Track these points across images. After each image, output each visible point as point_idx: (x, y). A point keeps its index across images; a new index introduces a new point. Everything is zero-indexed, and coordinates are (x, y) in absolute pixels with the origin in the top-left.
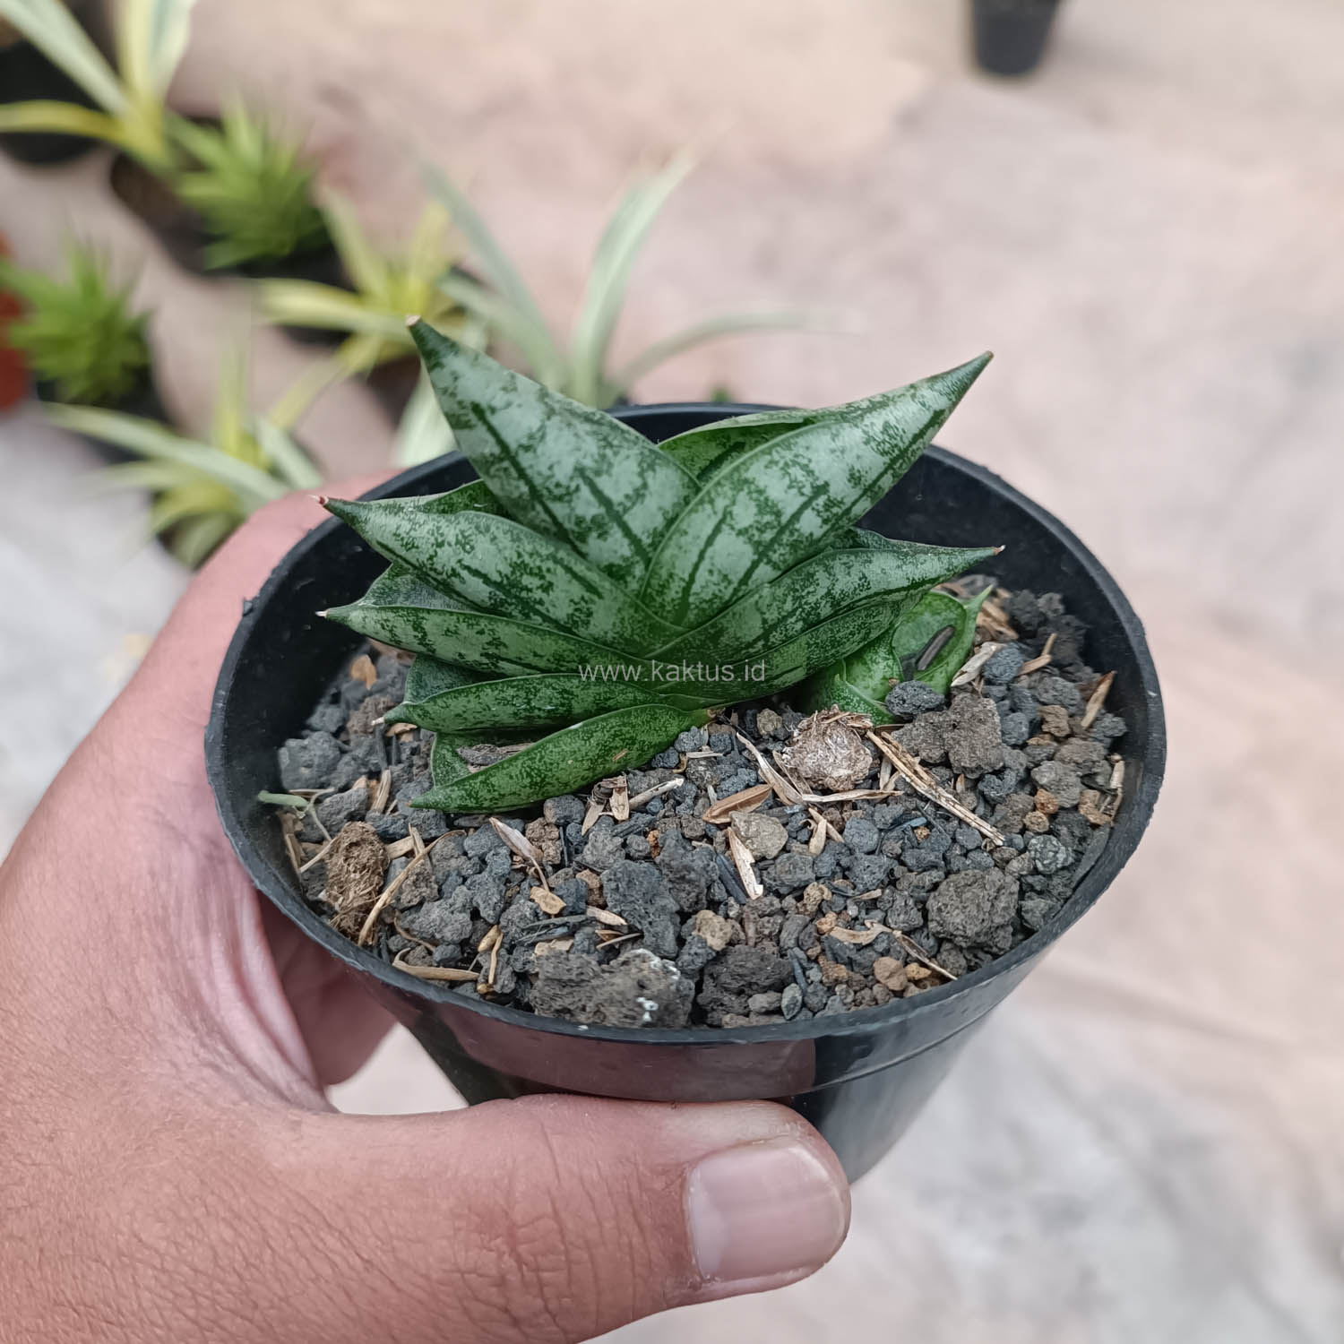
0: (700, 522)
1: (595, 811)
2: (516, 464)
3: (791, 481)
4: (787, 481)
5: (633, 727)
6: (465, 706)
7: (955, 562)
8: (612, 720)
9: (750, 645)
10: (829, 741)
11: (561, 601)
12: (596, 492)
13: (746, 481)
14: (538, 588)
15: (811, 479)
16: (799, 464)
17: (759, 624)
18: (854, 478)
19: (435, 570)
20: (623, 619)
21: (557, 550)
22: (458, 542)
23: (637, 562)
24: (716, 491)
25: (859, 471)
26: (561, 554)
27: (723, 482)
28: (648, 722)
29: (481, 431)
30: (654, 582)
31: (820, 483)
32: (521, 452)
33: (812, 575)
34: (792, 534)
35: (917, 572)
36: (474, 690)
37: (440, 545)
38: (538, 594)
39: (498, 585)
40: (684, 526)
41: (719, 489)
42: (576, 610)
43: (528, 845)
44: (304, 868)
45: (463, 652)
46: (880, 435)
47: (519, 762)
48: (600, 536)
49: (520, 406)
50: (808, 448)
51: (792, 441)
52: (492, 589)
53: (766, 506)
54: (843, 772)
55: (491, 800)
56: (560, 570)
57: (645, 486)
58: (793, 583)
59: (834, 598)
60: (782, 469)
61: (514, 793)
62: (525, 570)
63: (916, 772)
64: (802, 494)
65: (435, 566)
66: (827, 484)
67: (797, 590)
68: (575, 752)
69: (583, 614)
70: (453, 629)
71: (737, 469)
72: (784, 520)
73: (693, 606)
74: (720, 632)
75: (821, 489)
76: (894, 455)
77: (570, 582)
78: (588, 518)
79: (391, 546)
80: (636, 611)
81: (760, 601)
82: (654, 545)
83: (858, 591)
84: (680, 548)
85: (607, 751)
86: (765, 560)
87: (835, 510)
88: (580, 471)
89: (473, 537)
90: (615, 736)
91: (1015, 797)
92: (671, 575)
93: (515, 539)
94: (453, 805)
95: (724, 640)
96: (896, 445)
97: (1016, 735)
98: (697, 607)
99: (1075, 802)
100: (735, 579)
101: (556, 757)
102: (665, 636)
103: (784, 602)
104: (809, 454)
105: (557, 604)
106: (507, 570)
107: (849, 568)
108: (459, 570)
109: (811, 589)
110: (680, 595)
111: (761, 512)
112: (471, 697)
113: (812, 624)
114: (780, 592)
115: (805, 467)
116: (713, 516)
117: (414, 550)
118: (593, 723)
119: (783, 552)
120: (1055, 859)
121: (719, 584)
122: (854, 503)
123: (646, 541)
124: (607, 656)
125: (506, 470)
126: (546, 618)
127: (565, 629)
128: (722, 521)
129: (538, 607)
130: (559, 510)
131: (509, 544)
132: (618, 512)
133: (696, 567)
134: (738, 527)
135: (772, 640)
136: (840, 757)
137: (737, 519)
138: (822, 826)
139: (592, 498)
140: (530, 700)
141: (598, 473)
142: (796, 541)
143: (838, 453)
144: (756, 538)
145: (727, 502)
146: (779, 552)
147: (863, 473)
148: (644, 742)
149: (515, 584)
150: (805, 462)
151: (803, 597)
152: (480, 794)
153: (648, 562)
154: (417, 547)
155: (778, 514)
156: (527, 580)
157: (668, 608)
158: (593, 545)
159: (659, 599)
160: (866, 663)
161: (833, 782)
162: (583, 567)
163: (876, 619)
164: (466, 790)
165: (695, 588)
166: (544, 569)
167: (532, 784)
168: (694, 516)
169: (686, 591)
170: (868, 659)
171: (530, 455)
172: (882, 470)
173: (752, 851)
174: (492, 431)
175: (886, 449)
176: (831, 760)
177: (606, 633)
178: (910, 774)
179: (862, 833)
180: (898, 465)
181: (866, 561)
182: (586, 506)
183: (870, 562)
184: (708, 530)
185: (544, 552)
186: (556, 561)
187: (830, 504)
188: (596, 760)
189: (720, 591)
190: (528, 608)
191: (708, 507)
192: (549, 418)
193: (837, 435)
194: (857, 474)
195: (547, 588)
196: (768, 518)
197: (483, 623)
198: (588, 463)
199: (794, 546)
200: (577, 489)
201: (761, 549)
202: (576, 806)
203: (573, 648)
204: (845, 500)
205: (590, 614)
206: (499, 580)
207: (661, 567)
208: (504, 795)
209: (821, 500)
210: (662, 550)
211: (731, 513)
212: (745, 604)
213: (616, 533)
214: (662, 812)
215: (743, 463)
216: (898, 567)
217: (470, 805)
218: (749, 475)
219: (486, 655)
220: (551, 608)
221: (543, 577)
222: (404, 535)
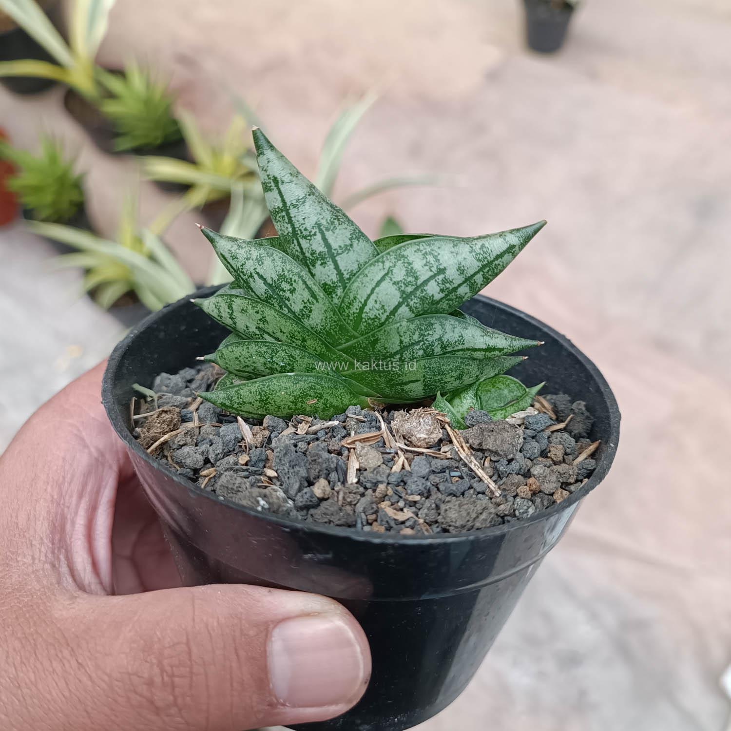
0: (376, 272)
1: (291, 430)
2: (288, 214)
3: (427, 262)
4: (424, 262)
5: (322, 387)
6: (240, 353)
7: (515, 343)
8: (311, 378)
9: (393, 355)
10: (421, 420)
11: (297, 301)
12: (324, 239)
13: (403, 256)
14: (288, 290)
15: (437, 264)
16: (433, 254)
17: (398, 342)
18: (461, 270)
19: (242, 272)
20: (326, 317)
21: (301, 271)
22: (257, 259)
23: (340, 286)
24: (387, 257)
25: (463, 266)
26: (303, 273)
27: (391, 253)
28: (332, 389)
29: (275, 193)
30: (346, 300)
31: (442, 267)
32: (291, 207)
33: (432, 325)
34: (422, 292)
35: (492, 342)
36: (247, 343)
37: (248, 259)
38: (288, 294)
39: (270, 285)
40: (366, 272)
41: (389, 257)
42: (305, 307)
43: (251, 436)
44: (136, 417)
45: (248, 325)
46: (479, 250)
47: (257, 385)
48: (322, 264)
49: (296, 184)
50: (439, 248)
51: (432, 242)
52: (266, 288)
53: (411, 272)
54: (423, 436)
55: (238, 404)
56: (300, 282)
57: (351, 245)
58: (420, 325)
59: (443, 343)
60: (423, 255)
61: (251, 403)
62: (284, 279)
63: (462, 447)
64: (431, 271)
65: (243, 270)
66: (445, 269)
67: (422, 330)
68: (287, 388)
69: (307, 311)
70: (245, 308)
71: (400, 248)
72: (419, 282)
73: (364, 320)
74: (376, 341)
75: (441, 271)
76: (485, 263)
77: (304, 289)
78: (318, 252)
79: (226, 256)
80: (334, 315)
81: (400, 328)
82: (349, 279)
83: (457, 344)
84: (362, 283)
85: (304, 396)
86: (406, 303)
87: (448, 285)
88: (318, 225)
89: (264, 258)
90: (311, 388)
91: (515, 476)
92: (355, 298)
93: (284, 262)
94: (219, 402)
95: (378, 346)
96: (486, 258)
97: (531, 453)
98: (366, 321)
99: (552, 491)
100: (389, 309)
101: (276, 388)
102: (348, 336)
103: (414, 334)
104: (439, 251)
105: (296, 301)
106: (276, 278)
107: (454, 328)
108: (254, 274)
109: (431, 332)
110: (358, 311)
111: (407, 275)
112: (245, 348)
113: (428, 354)
114: (412, 327)
115: (435, 257)
116: (382, 271)
117: (236, 260)
118: (300, 376)
119: (416, 302)
120: (526, 512)
121: (378, 310)
122: (460, 285)
123: (346, 276)
124: (316, 340)
125: (283, 216)
126: (290, 310)
127: (298, 318)
128: (387, 274)
129: (287, 302)
130: (304, 243)
131: (279, 264)
132: (334, 253)
133: (369, 297)
134: (394, 280)
135: (404, 356)
136: (424, 428)
137: (395, 276)
138: (401, 459)
139: (321, 242)
140: (273, 356)
141: (328, 230)
142: (423, 296)
143: (455, 254)
144: (403, 289)
145: (391, 265)
146: (414, 301)
147: (466, 268)
148: (328, 400)
149: (278, 287)
150: (436, 254)
151: (425, 336)
152: (233, 398)
153: (345, 288)
154: (237, 258)
155: (416, 278)
156: (285, 286)
157: (351, 318)
158: (318, 269)
159: (347, 311)
160: (460, 399)
161: (416, 440)
162: (312, 282)
163: (467, 367)
164: (227, 394)
165: (367, 309)
166: (293, 280)
167: (261, 401)
168: (372, 267)
169: (362, 309)
170: (462, 396)
171: (296, 210)
172: (477, 270)
173: (360, 463)
174: (280, 193)
175: (480, 258)
176: (419, 429)
177: (317, 325)
178: (459, 446)
179: (421, 466)
180: (486, 270)
181: (465, 328)
182: (317, 245)
183: (467, 329)
184: (378, 278)
185: (296, 271)
186: (300, 277)
187: (445, 281)
188: (298, 398)
189: (379, 314)
190: (283, 302)
191: (380, 264)
192: (309, 195)
193: (456, 246)
194: (462, 268)
195: (292, 291)
196: (410, 279)
197: (260, 306)
198: (324, 222)
199: (423, 299)
200: (315, 234)
201: (404, 296)
202: (282, 424)
203: (300, 330)
204: (454, 281)
205: (311, 311)
206: (271, 283)
207: (351, 292)
208: (245, 402)
209: (441, 277)
210: (353, 282)
211: (392, 271)
212: (392, 327)
213: (330, 265)
214: (324, 438)
215: (404, 246)
216: (482, 336)
217: (227, 404)
218: (405, 253)
219: (258, 328)
220: (292, 304)
221: (292, 285)
222: (233, 251)
